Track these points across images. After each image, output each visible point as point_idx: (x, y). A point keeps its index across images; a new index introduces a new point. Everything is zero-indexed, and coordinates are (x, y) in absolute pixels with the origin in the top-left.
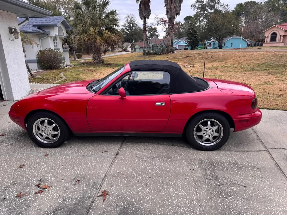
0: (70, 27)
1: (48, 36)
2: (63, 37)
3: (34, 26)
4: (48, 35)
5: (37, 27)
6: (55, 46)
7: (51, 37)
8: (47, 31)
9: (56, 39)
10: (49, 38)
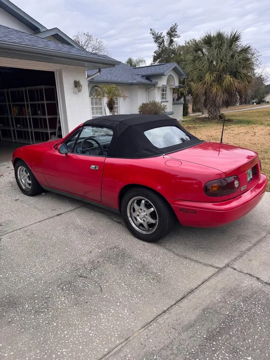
0: (183, 75)
1: (155, 87)
2: (174, 87)
3: (143, 76)
4: (154, 85)
5: (145, 78)
6: (163, 98)
7: (159, 88)
8: (154, 81)
9: (166, 90)
10: (156, 89)
